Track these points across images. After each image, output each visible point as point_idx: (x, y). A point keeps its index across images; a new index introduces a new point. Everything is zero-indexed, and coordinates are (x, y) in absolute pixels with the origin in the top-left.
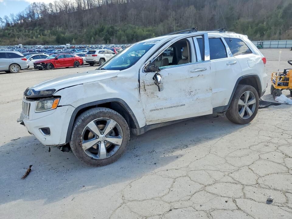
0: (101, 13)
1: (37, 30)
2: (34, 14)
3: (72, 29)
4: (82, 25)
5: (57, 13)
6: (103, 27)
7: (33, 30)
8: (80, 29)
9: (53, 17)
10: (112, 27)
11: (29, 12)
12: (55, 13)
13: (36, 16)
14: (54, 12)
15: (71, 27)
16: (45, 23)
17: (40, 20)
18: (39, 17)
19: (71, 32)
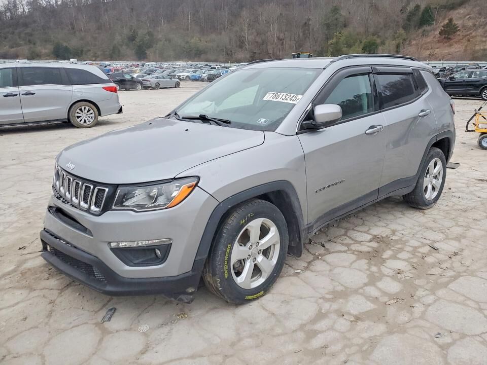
0: (132, 9)
1: (20, 33)
2: (15, 6)
3: (83, 34)
4: (99, 28)
5: (57, 5)
6: (134, 32)
7: (13, 33)
8: (97, 35)
9: (50, 11)
10: (150, 34)
11: (8, 3)
12: (53, 5)
13: (20, 11)
14: (51, 3)
15: (81, 30)
16: (34, 22)
17: (26, 17)
18: (24, 11)
19: (82, 39)
